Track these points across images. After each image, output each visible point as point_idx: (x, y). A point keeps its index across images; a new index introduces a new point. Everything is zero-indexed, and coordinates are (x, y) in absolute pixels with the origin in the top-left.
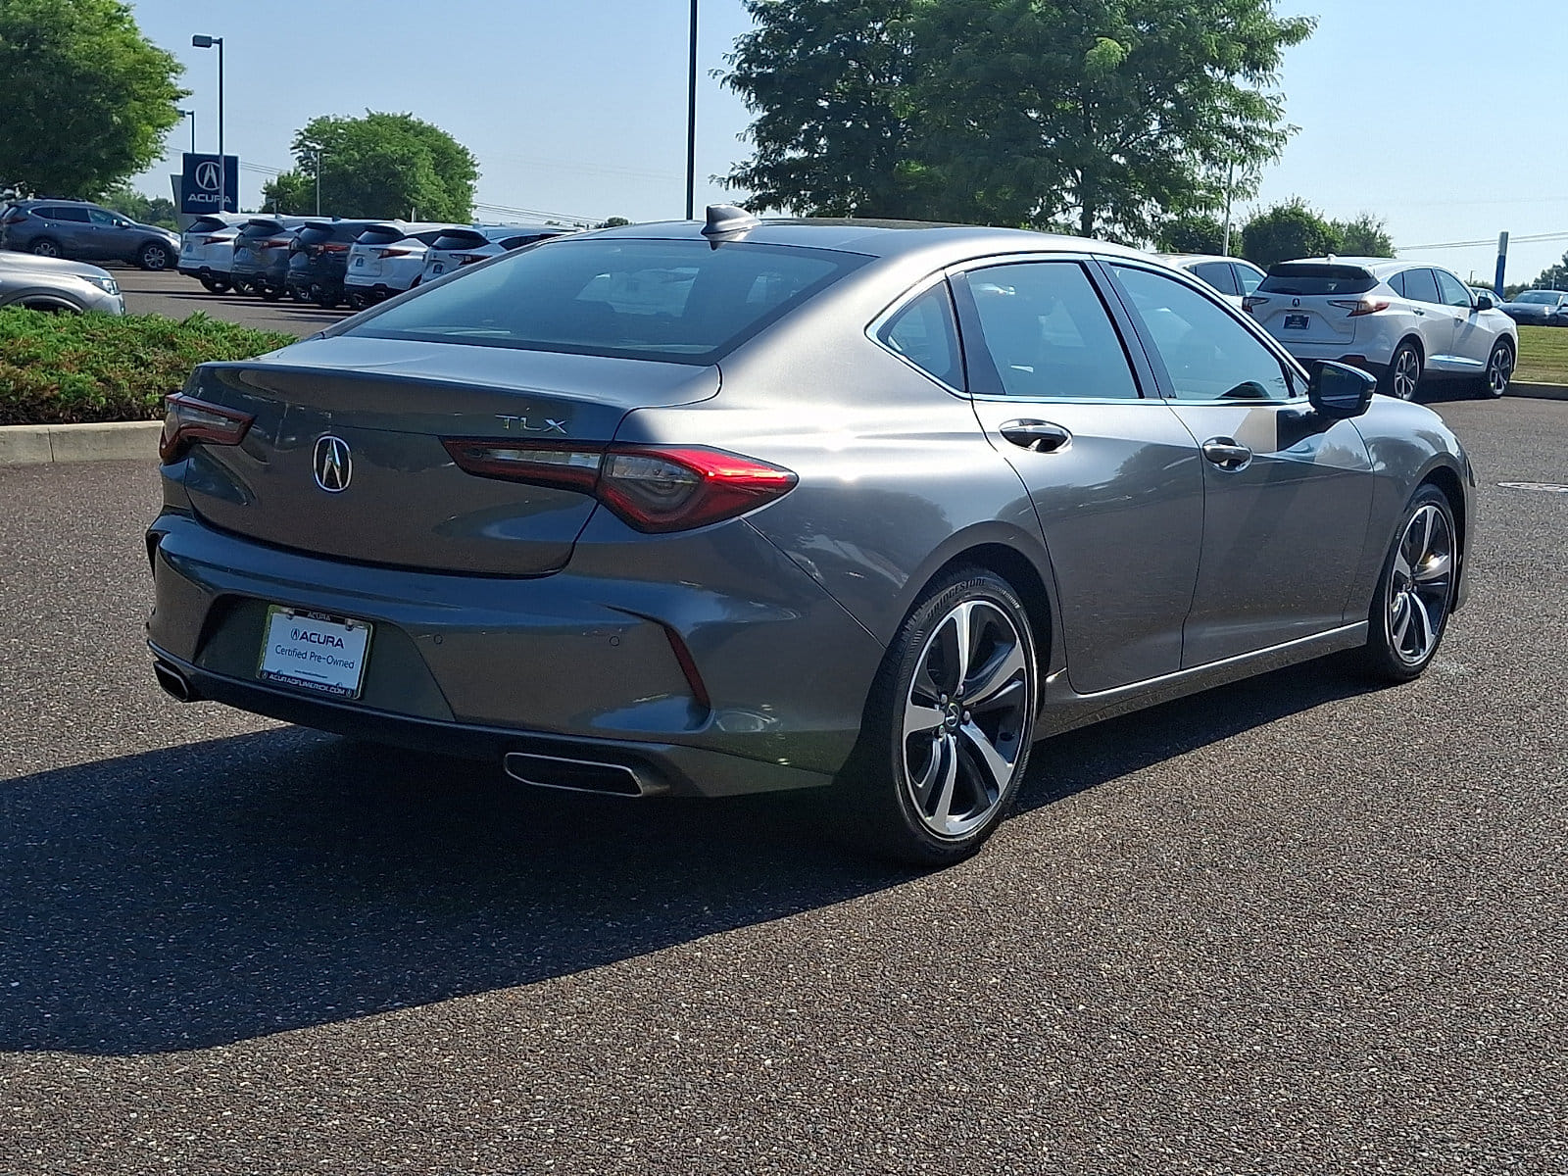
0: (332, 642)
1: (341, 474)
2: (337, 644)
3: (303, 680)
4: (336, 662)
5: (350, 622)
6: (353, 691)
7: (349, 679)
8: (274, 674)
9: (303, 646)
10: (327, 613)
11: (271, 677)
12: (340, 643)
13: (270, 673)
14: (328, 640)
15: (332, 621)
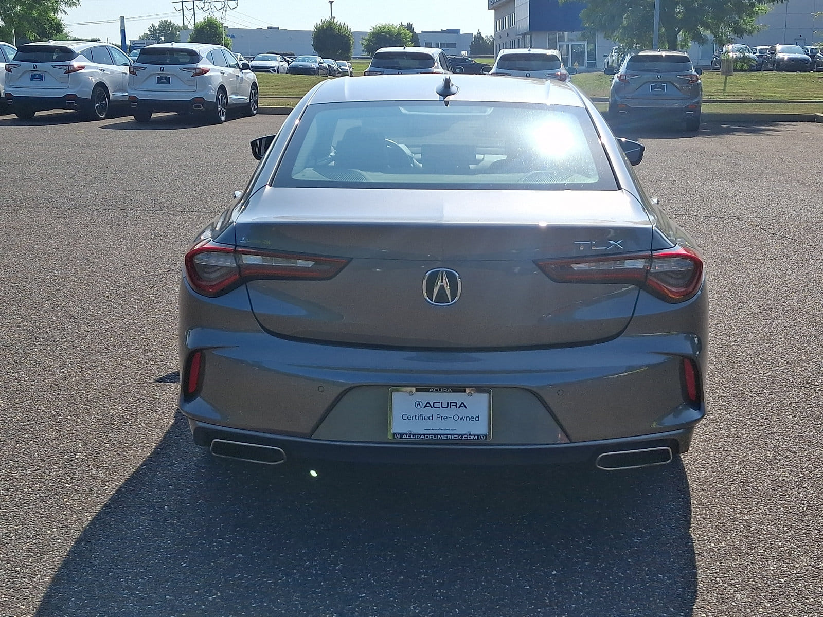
0: (456, 406)
1: (451, 289)
2: (460, 406)
3: (435, 435)
4: (462, 419)
5: (467, 390)
6: (486, 436)
7: (480, 428)
8: (406, 435)
9: (428, 411)
10: (448, 387)
11: (404, 436)
12: (463, 405)
13: (402, 435)
14: (450, 405)
15: (453, 391)
